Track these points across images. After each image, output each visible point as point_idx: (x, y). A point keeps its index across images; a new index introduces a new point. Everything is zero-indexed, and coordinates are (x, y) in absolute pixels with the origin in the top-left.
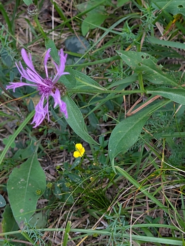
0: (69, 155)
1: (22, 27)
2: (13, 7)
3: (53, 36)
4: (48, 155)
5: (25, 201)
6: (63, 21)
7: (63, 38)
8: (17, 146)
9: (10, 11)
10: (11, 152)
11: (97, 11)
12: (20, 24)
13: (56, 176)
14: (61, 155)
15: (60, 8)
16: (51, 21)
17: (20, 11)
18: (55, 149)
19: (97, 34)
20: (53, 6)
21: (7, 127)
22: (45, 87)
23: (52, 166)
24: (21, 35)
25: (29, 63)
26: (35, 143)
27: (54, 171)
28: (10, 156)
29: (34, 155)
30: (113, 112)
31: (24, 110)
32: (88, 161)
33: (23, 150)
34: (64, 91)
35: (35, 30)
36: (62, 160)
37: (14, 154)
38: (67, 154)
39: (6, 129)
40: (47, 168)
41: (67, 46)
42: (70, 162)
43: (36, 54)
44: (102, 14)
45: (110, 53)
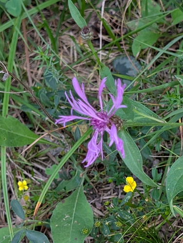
0: (117, 187)
1: (66, 44)
2: (57, 23)
3: (101, 56)
4: (94, 187)
5: (70, 241)
6: (111, 39)
7: (111, 58)
8: (61, 176)
9: (53, 27)
10: (54, 183)
11: (149, 29)
12: (64, 41)
13: (103, 210)
14: (108, 186)
15: (109, 25)
16: (99, 39)
17: (64, 28)
18: (102, 181)
19: (148, 54)
20: (101, 23)
21: (49, 154)
22: (99, 121)
23: (98, 199)
24: (65, 53)
25: (81, 94)
26: (81, 174)
27: (100, 205)
28: (53, 187)
29: (80, 188)
30: (166, 141)
31: (69, 137)
32: (138, 195)
33: (67, 181)
34: (120, 125)
35: (81, 48)
36: (109, 193)
37: (57, 185)
38: (114, 186)
39: (49, 157)
40: (93, 201)
41: (115, 66)
42: (118, 195)
43: (81, 75)
44: (155, 32)
45: (162, 75)
